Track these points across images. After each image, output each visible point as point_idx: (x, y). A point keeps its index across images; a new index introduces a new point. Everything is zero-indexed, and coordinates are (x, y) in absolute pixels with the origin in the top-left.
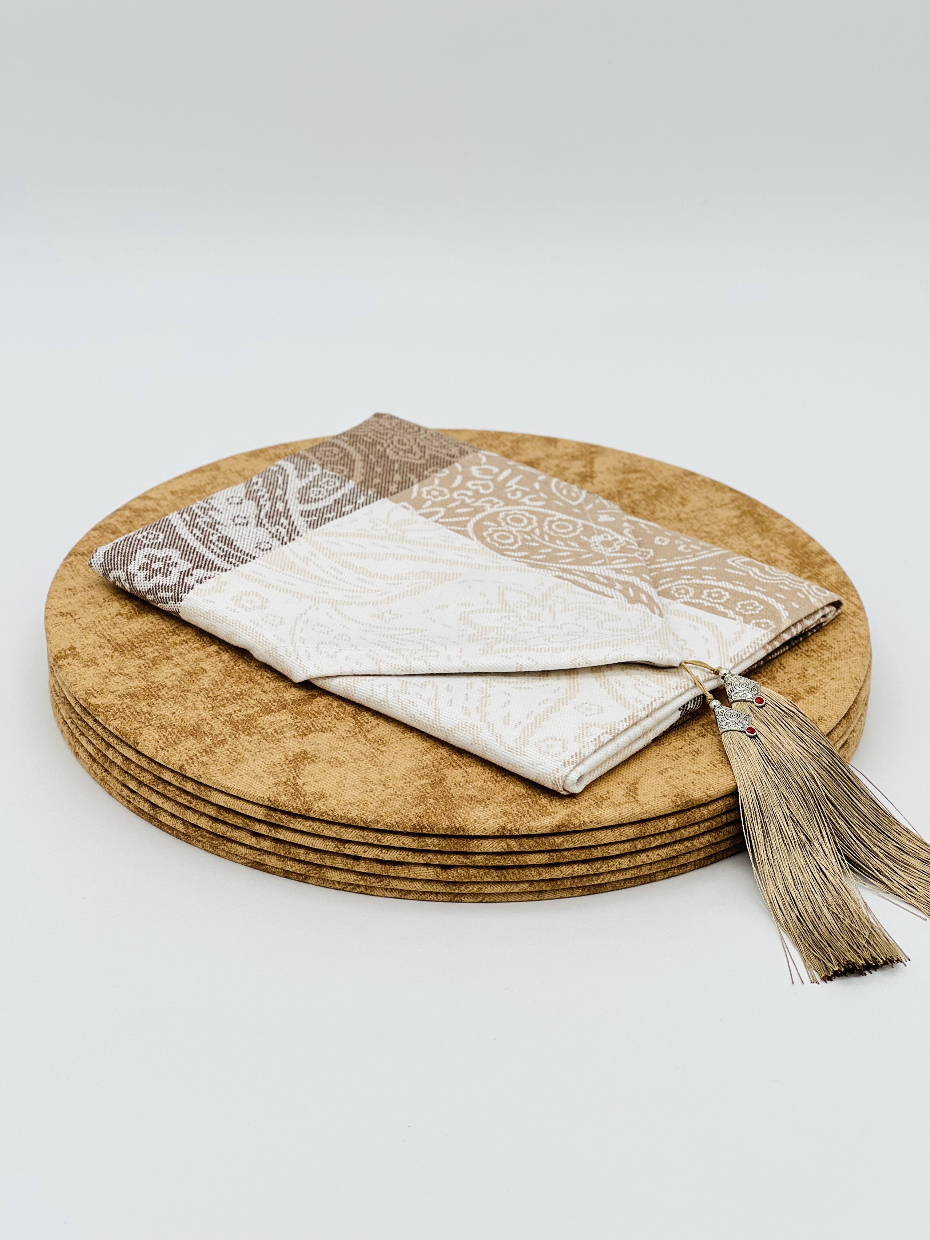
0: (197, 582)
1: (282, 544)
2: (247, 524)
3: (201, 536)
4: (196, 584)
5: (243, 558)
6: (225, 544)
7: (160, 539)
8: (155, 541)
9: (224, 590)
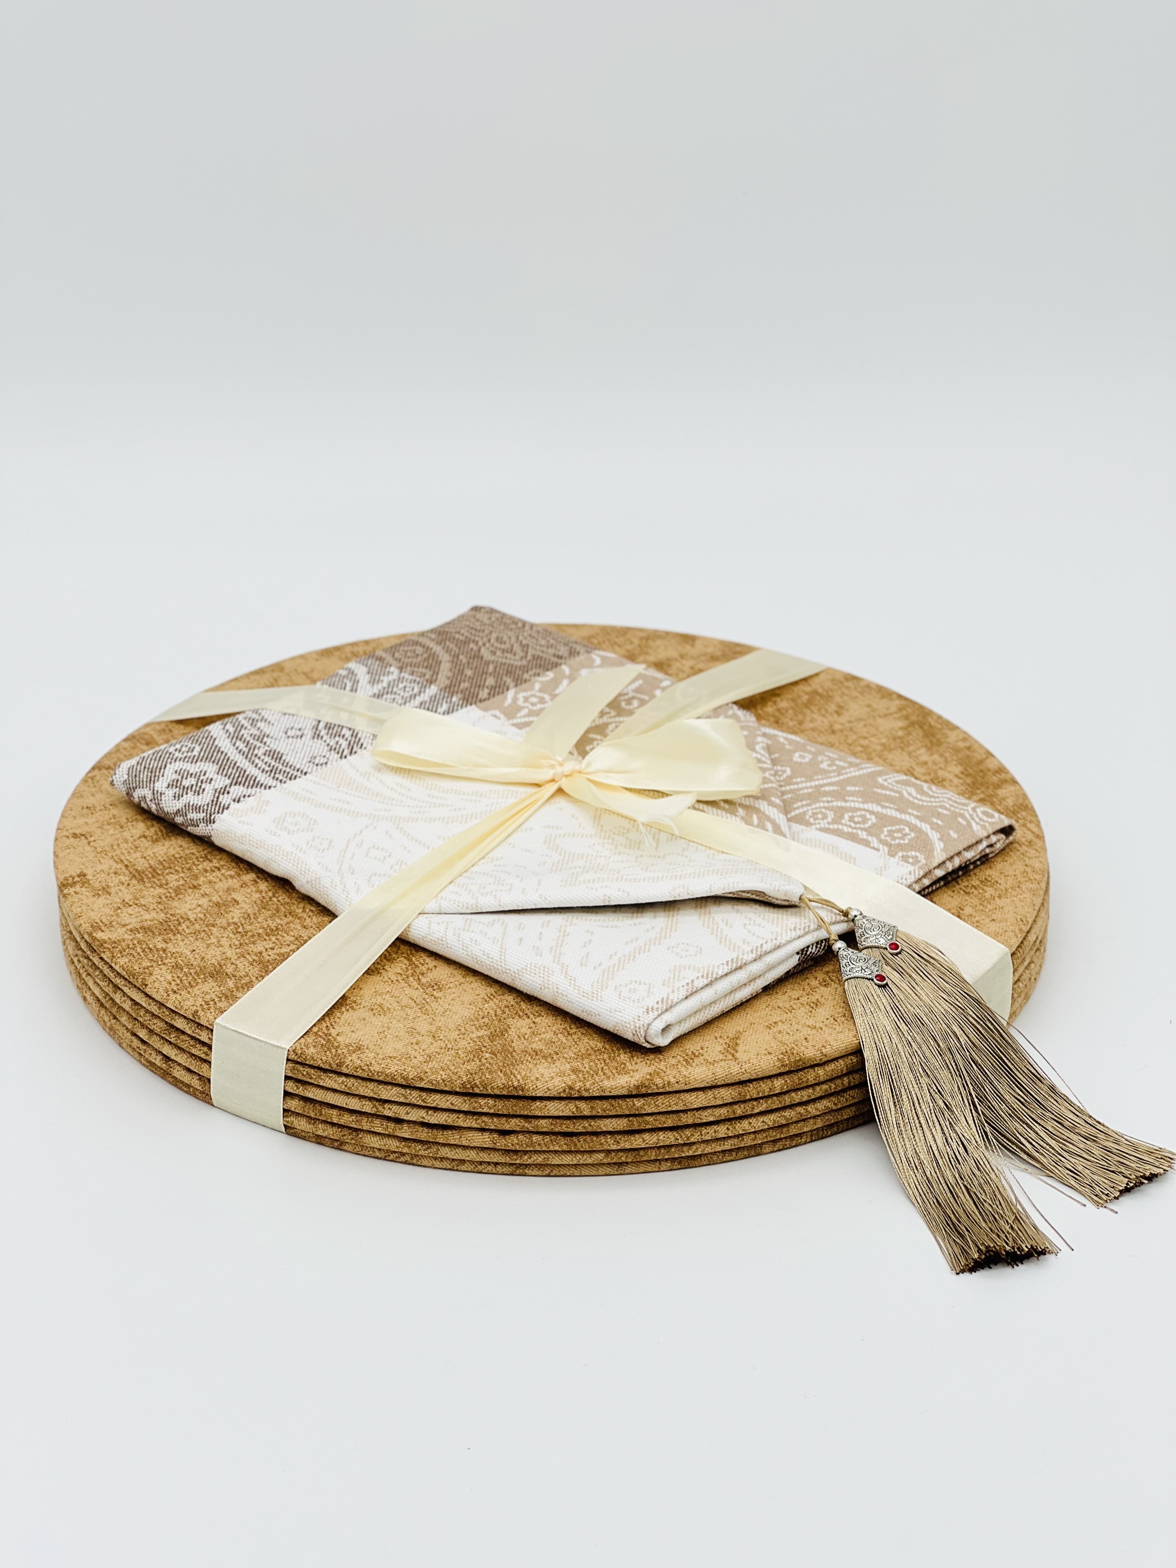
0: (234, 801)
1: (341, 757)
2: (302, 736)
3: (244, 749)
4: (232, 803)
5: (292, 774)
6: (272, 758)
7: (196, 753)
8: (190, 754)
9: (264, 811)
